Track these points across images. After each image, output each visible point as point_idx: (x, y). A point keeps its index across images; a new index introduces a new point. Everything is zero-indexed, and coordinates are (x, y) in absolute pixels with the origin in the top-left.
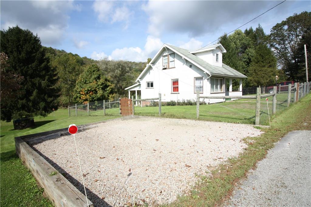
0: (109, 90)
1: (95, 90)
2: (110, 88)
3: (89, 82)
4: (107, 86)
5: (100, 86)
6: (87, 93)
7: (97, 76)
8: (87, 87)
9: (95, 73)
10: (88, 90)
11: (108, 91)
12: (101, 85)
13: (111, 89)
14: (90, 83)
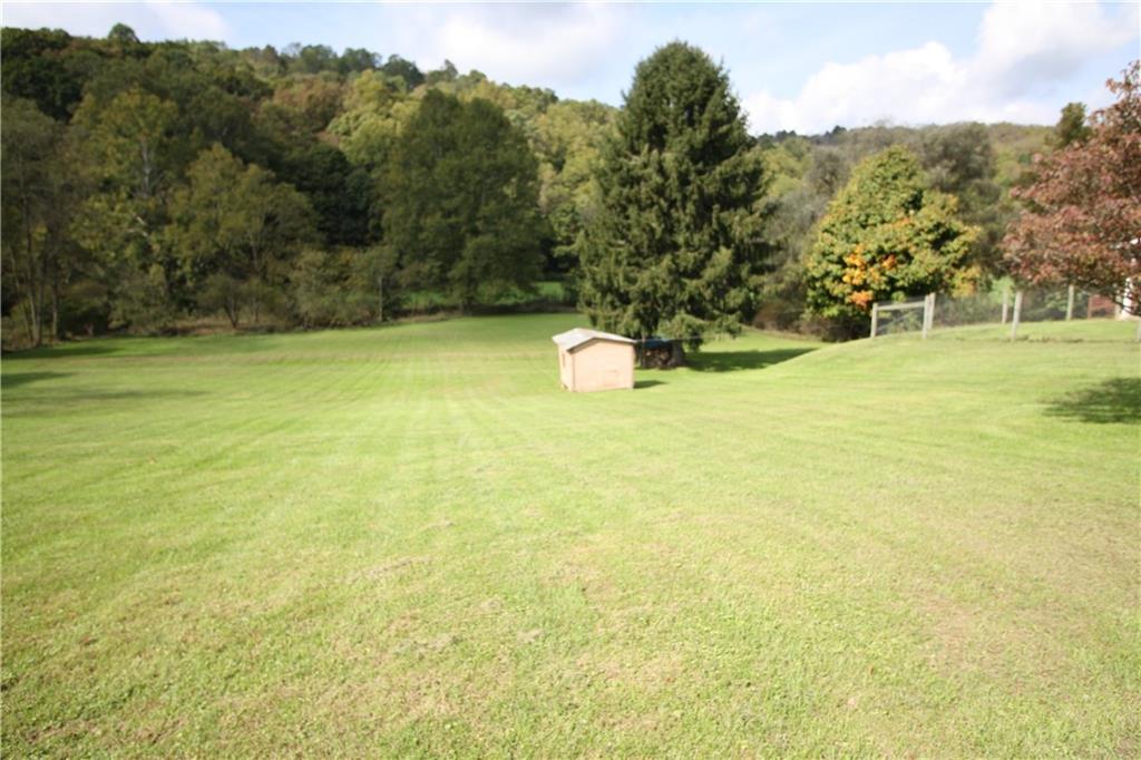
0: (956, 251)
1: (906, 253)
2: (964, 244)
3: (879, 218)
4: (950, 235)
5: (924, 236)
6: (873, 262)
7: (912, 196)
8: (873, 240)
9: (900, 186)
10: (881, 251)
11: (949, 256)
12: (930, 232)
13: (966, 248)
14: (883, 222)
